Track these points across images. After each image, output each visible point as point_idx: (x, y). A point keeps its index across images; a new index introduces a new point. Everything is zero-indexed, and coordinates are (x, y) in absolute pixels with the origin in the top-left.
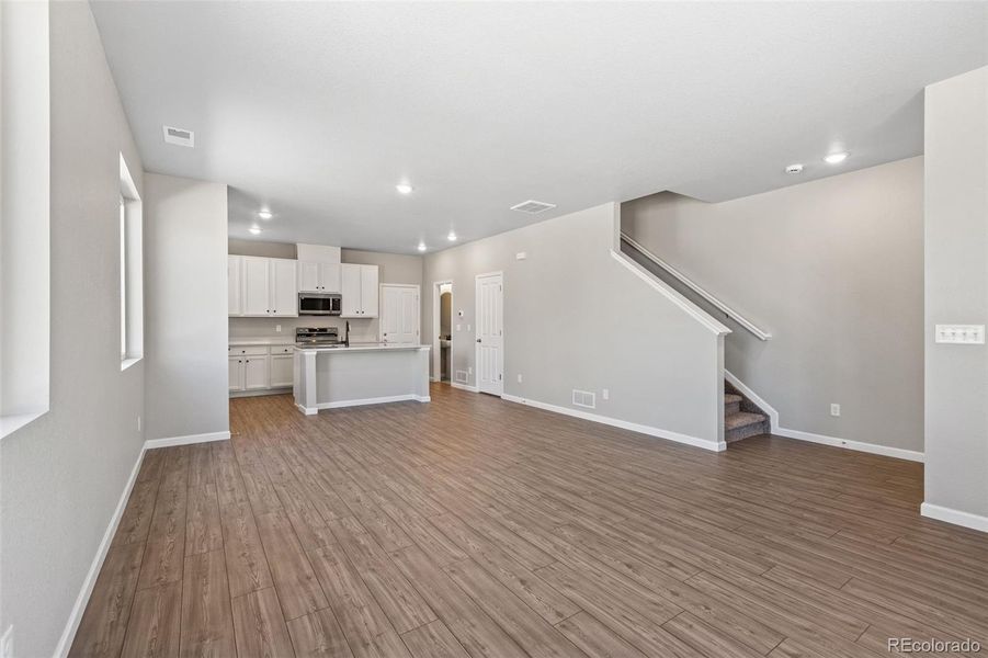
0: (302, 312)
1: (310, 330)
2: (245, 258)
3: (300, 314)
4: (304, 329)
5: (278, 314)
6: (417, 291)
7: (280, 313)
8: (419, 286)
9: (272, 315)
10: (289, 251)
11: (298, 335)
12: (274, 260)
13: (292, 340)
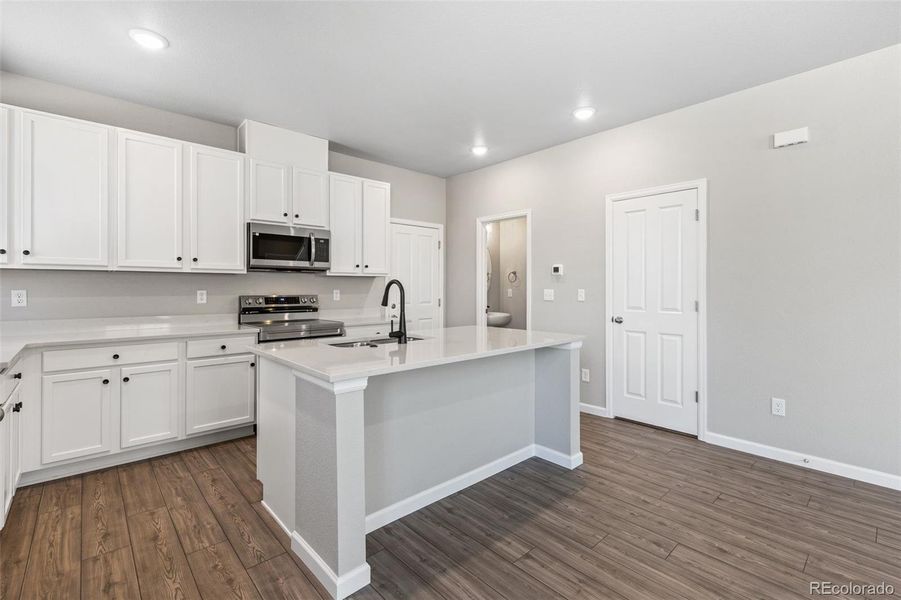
0: (254, 262)
1: (268, 300)
2: (122, 133)
3: (251, 268)
4: (256, 298)
5: (203, 266)
6: (438, 233)
7: (206, 265)
8: (441, 227)
9: (187, 267)
10: (226, 132)
11: (244, 311)
12: (193, 148)
13: (230, 322)
